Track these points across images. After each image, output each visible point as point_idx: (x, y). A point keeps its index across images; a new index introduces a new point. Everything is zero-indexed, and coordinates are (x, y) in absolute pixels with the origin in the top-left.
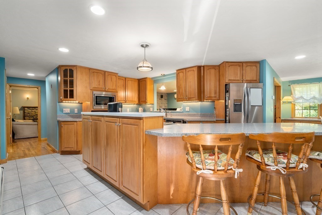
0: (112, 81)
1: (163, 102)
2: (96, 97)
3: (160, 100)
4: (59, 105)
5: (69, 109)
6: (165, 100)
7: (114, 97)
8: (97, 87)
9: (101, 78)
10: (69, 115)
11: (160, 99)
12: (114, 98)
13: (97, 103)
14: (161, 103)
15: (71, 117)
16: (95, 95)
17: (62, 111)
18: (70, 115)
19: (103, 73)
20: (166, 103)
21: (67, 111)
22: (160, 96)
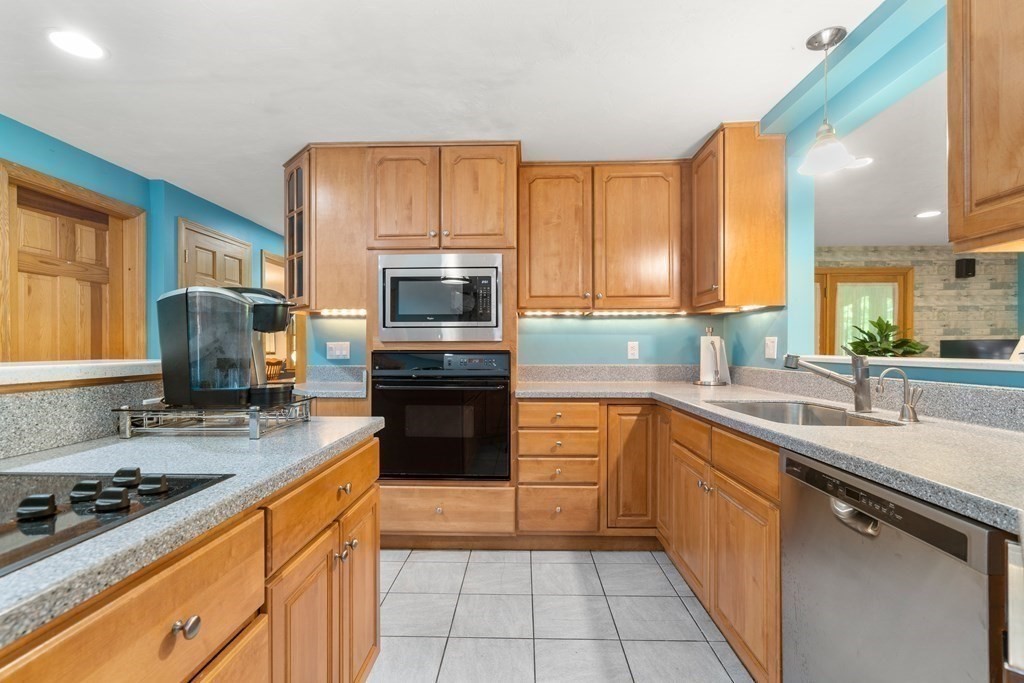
0: (476, 189)
1: (979, 302)
2: (395, 281)
3: (952, 292)
4: (315, 329)
5: (348, 343)
6: (994, 286)
7: (489, 278)
8: (397, 233)
9: (419, 183)
10: (345, 368)
11: (947, 287)
12: (490, 284)
13: (401, 312)
14: (962, 308)
15: (353, 376)
16: (390, 274)
17: (322, 350)
18: (350, 369)
19: (427, 155)
20: (1008, 308)
21: (338, 353)
22: (953, 269)
